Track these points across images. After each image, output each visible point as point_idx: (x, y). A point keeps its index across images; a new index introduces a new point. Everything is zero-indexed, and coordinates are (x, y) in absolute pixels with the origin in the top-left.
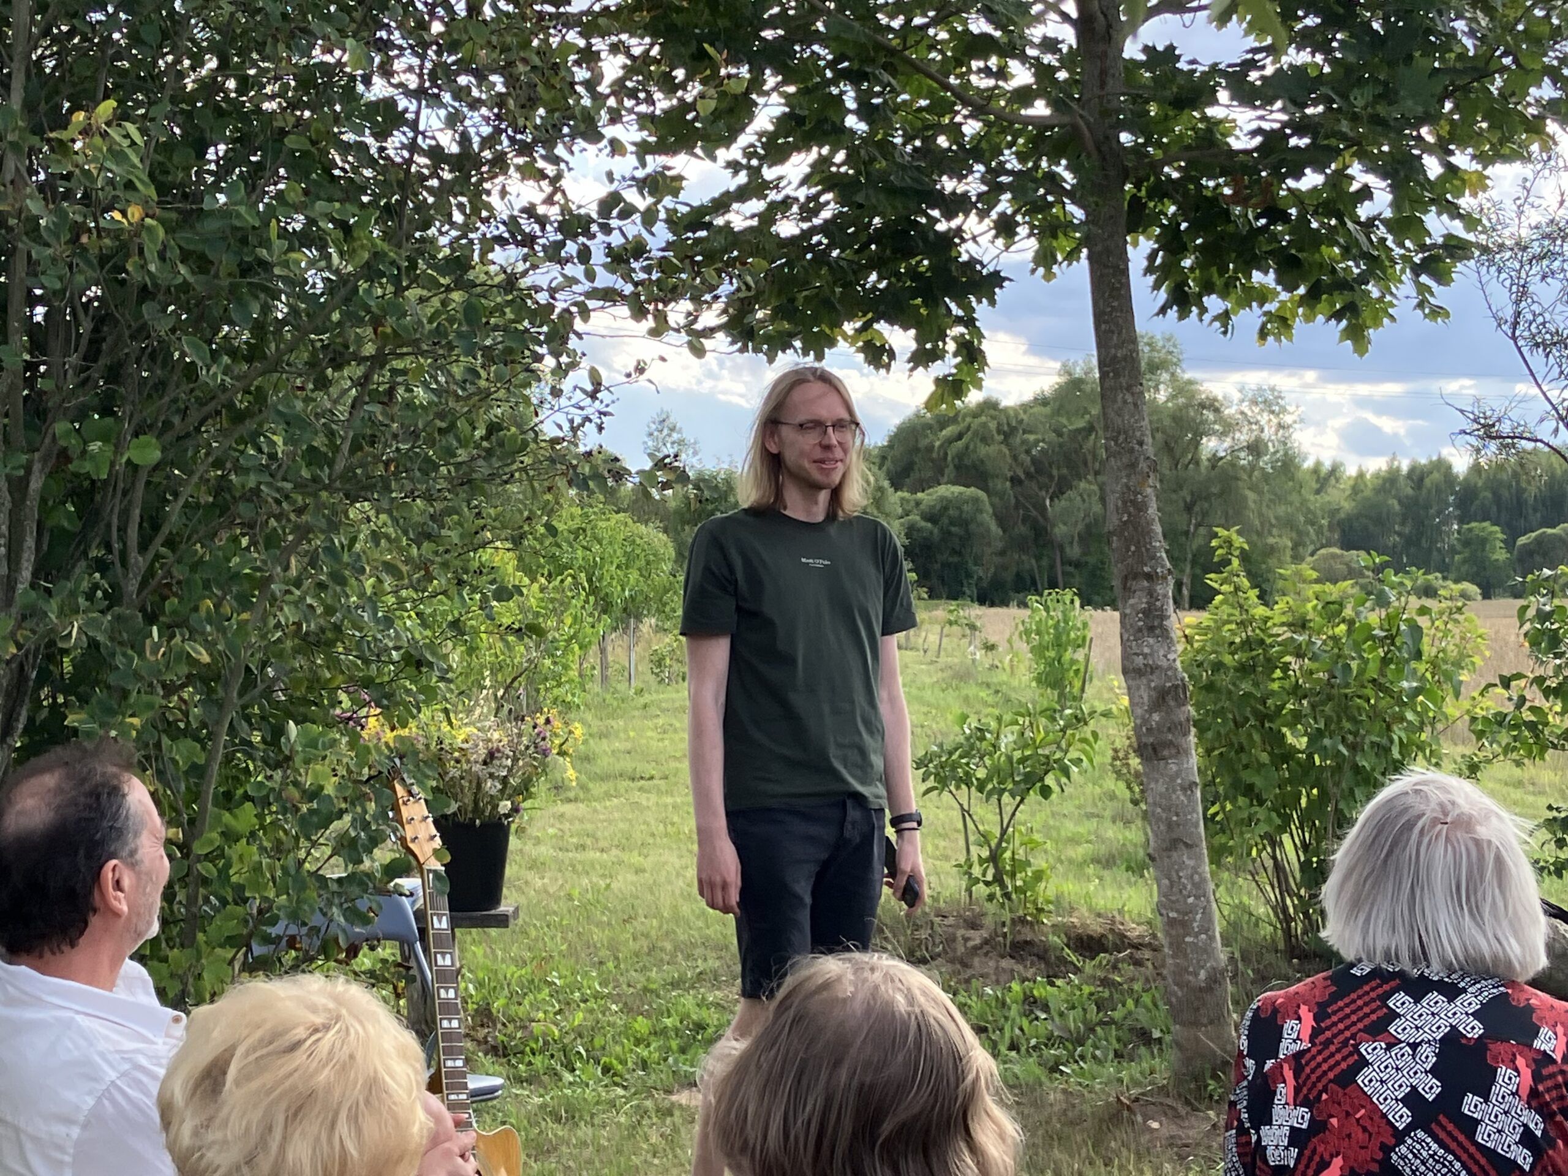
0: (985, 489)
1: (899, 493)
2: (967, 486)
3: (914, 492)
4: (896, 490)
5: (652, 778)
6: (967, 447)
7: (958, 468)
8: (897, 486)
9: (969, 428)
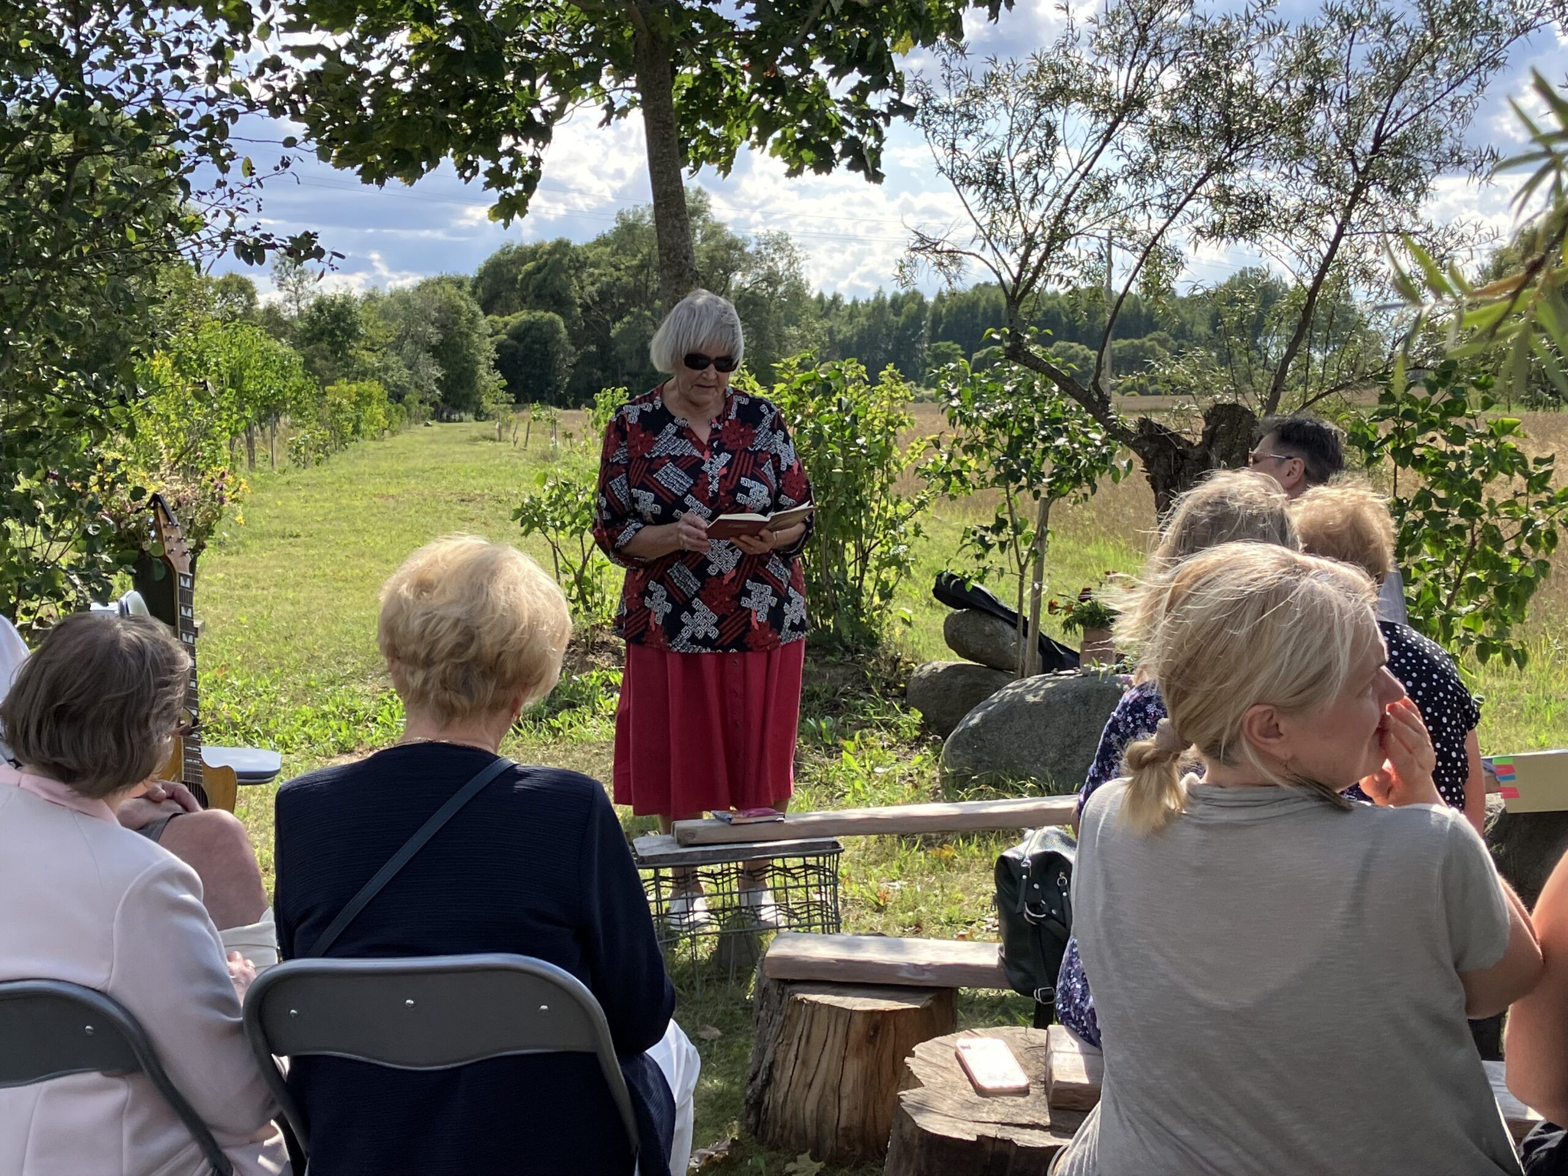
0: (561, 314)
1: (490, 317)
2: (546, 311)
3: (502, 315)
4: (486, 314)
5: (297, 536)
6: (545, 280)
7: (537, 296)
8: (487, 311)
9: (546, 263)
